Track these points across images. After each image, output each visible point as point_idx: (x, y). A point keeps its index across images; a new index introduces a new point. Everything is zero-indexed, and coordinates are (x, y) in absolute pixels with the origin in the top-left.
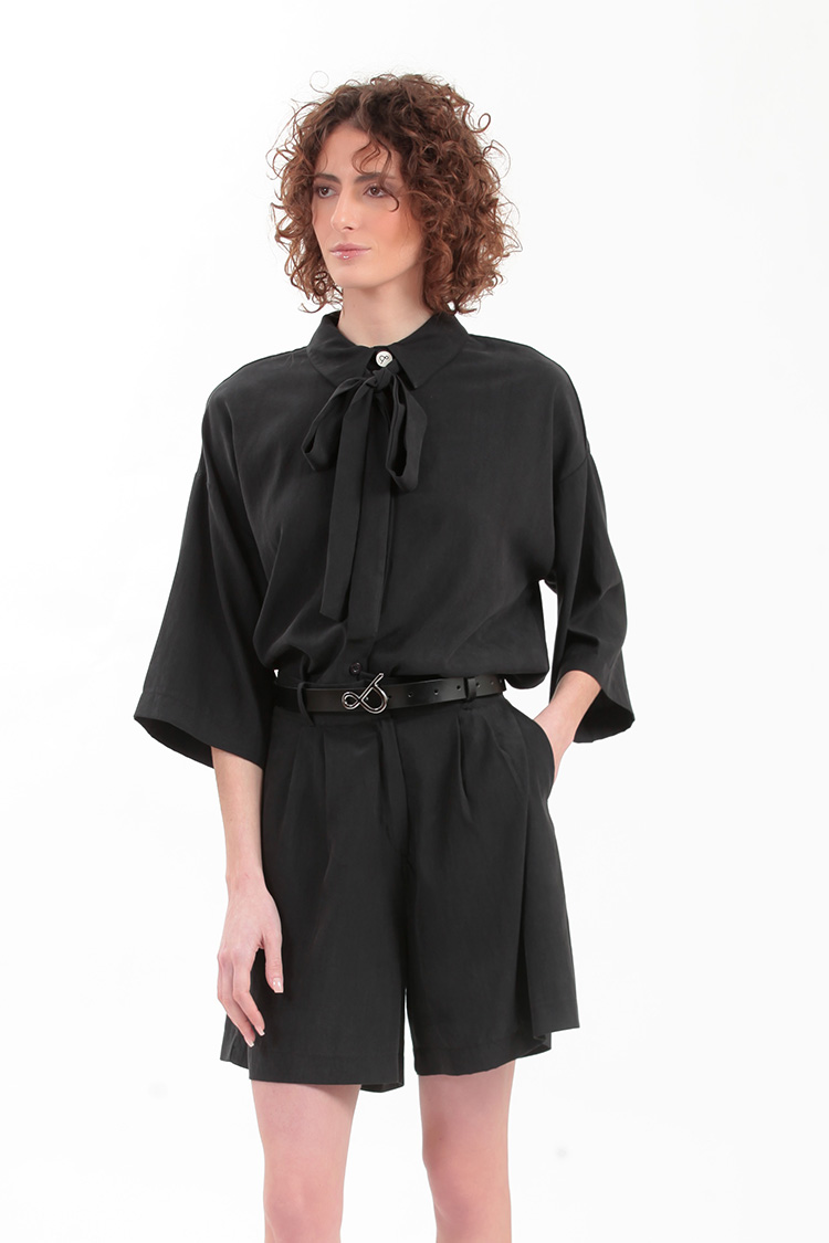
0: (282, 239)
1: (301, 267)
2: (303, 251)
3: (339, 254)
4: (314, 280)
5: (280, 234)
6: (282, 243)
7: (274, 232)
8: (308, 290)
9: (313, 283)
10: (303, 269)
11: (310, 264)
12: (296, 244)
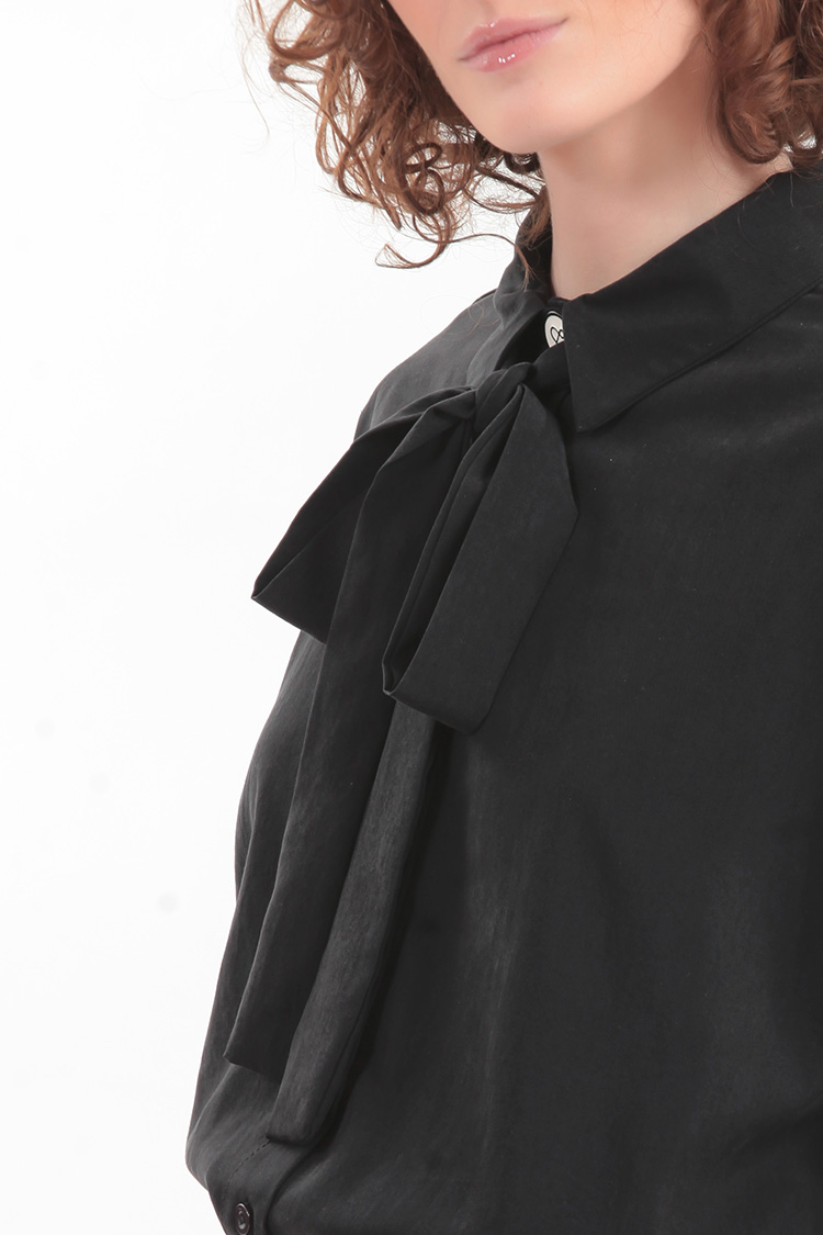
0: (294, 71)
1: (360, 137)
2: (360, 91)
3: (484, 59)
4: (403, 169)
5: (284, 58)
6: (292, 82)
7: (264, 57)
8: (393, 201)
9: (403, 182)
10: (370, 146)
11: (387, 122)
12: (332, 75)
